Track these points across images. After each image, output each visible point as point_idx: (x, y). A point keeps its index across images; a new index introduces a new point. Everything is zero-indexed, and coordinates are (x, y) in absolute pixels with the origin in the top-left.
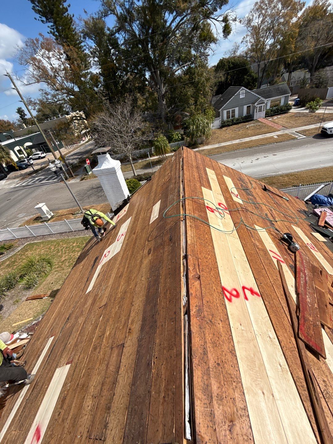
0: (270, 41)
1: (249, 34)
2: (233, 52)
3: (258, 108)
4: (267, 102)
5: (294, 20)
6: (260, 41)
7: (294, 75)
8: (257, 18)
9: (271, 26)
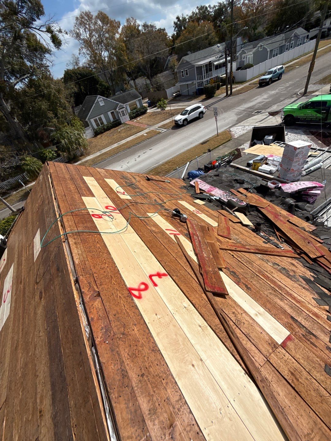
0: (105, 54)
1: (83, 46)
2: (75, 64)
3: (121, 113)
4: (126, 107)
5: (117, 36)
6: (96, 53)
7: (138, 82)
8: (84, 32)
9: (100, 40)
